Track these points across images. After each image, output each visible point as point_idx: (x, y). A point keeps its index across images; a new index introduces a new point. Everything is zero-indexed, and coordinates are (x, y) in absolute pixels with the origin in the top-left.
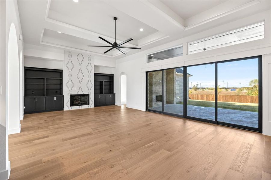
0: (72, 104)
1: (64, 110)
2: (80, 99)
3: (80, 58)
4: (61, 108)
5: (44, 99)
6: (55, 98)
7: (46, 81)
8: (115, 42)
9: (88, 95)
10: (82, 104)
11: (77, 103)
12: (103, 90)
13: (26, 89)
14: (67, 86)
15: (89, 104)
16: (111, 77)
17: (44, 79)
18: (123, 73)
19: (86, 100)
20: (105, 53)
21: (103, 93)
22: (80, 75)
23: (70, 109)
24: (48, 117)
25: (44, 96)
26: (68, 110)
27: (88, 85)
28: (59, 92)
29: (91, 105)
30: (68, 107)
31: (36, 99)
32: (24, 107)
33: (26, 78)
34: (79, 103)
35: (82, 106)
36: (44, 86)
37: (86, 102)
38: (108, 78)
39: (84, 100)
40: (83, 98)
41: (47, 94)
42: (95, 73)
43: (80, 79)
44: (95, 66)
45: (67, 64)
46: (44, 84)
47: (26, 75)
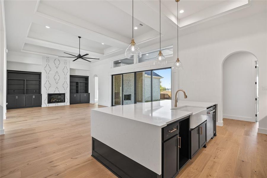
0: (49, 102)
1: (42, 106)
2: (56, 98)
3: (57, 62)
4: (40, 105)
5: (24, 97)
6: (34, 97)
7: (26, 81)
8: (80, 54)
9: (64, 94)
10: (58, 102)
11: (54, 101)
12: (78, 90)
13: (8, 88)
14: (44, 86)
15: (64, 102)
16: (86, 78)
17: (24, 80)
18: (96, 76)
19: (63, 98)
20: (74, 61)
21: (78, 93)
22: (57, 77)
23: (47, 106)
24: (27, 111)
25: (24, 94)
26: (46, 106)
27: (64, 86)
28: (38, 91)
29: (67, 102)
30: (45, 104)
31: (17, 97)
32: (7, 103)
33: (8, 79)
34: (55, 101)
35: (58, 103)
36: (24, 86)
37: (62, 100)
38: (84, 79)
39: (60, 98)
40: (59, 97)
41: (27, 93)
42: (70, 75)
43: (57, 81)
44: (70, 69)
45: (45, 68)
46: (24, 85)
47: (8, 77)
